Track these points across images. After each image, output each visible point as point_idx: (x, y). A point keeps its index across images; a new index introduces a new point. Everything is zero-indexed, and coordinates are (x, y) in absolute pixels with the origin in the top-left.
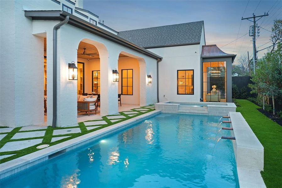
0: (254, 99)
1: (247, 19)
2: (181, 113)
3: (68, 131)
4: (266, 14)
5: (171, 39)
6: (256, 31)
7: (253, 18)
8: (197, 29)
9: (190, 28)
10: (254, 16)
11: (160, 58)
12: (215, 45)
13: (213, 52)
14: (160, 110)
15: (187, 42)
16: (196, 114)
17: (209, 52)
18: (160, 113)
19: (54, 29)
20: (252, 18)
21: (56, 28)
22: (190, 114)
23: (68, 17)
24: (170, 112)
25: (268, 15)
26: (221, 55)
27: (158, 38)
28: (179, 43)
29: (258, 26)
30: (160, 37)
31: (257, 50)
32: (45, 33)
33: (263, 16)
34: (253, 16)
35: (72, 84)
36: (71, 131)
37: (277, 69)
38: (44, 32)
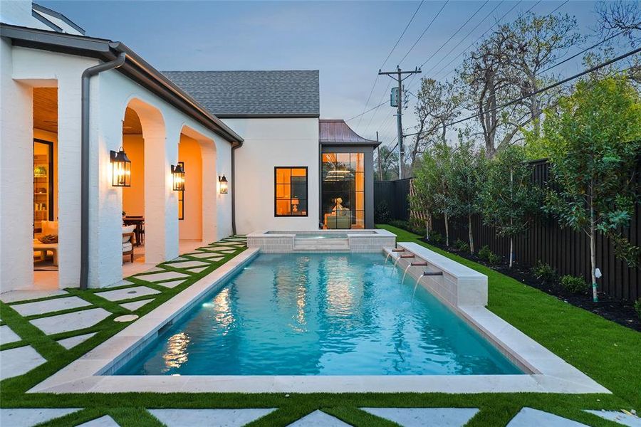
0: (404, 223)
1: (388, 73)
2: (301, 252)
3: (129, 293)
4: (418, 70)
5: (260, 103)
6: (403, 98)
7: (397, 75)
8: (309, 85)
9: (295, 82)
10: (399, 70)
11: (240, 139)
12: (342, 121)
13: (339, 134)
14: (258, 249)
15: (294, 112)
16: (329, 252)
17: (332, 134)
18: (258, 255)
19: (83, 77)
20: (396, 73)
21: (90, 74)
22: (316, 252)
23: (124, 55)
24: (278, 251)
25: (420, 72)
26: (354, 140)
27: (230, 96)
28: (278, 113)
29: (405, 89)
30: (234, 94)
31: (405, 132)
32: (56, 81)
33: (413, 72)
34: (397, 71)
35: (115, 195)
36: (135, 292)
37: (459, 173)
38: (54, 77)
